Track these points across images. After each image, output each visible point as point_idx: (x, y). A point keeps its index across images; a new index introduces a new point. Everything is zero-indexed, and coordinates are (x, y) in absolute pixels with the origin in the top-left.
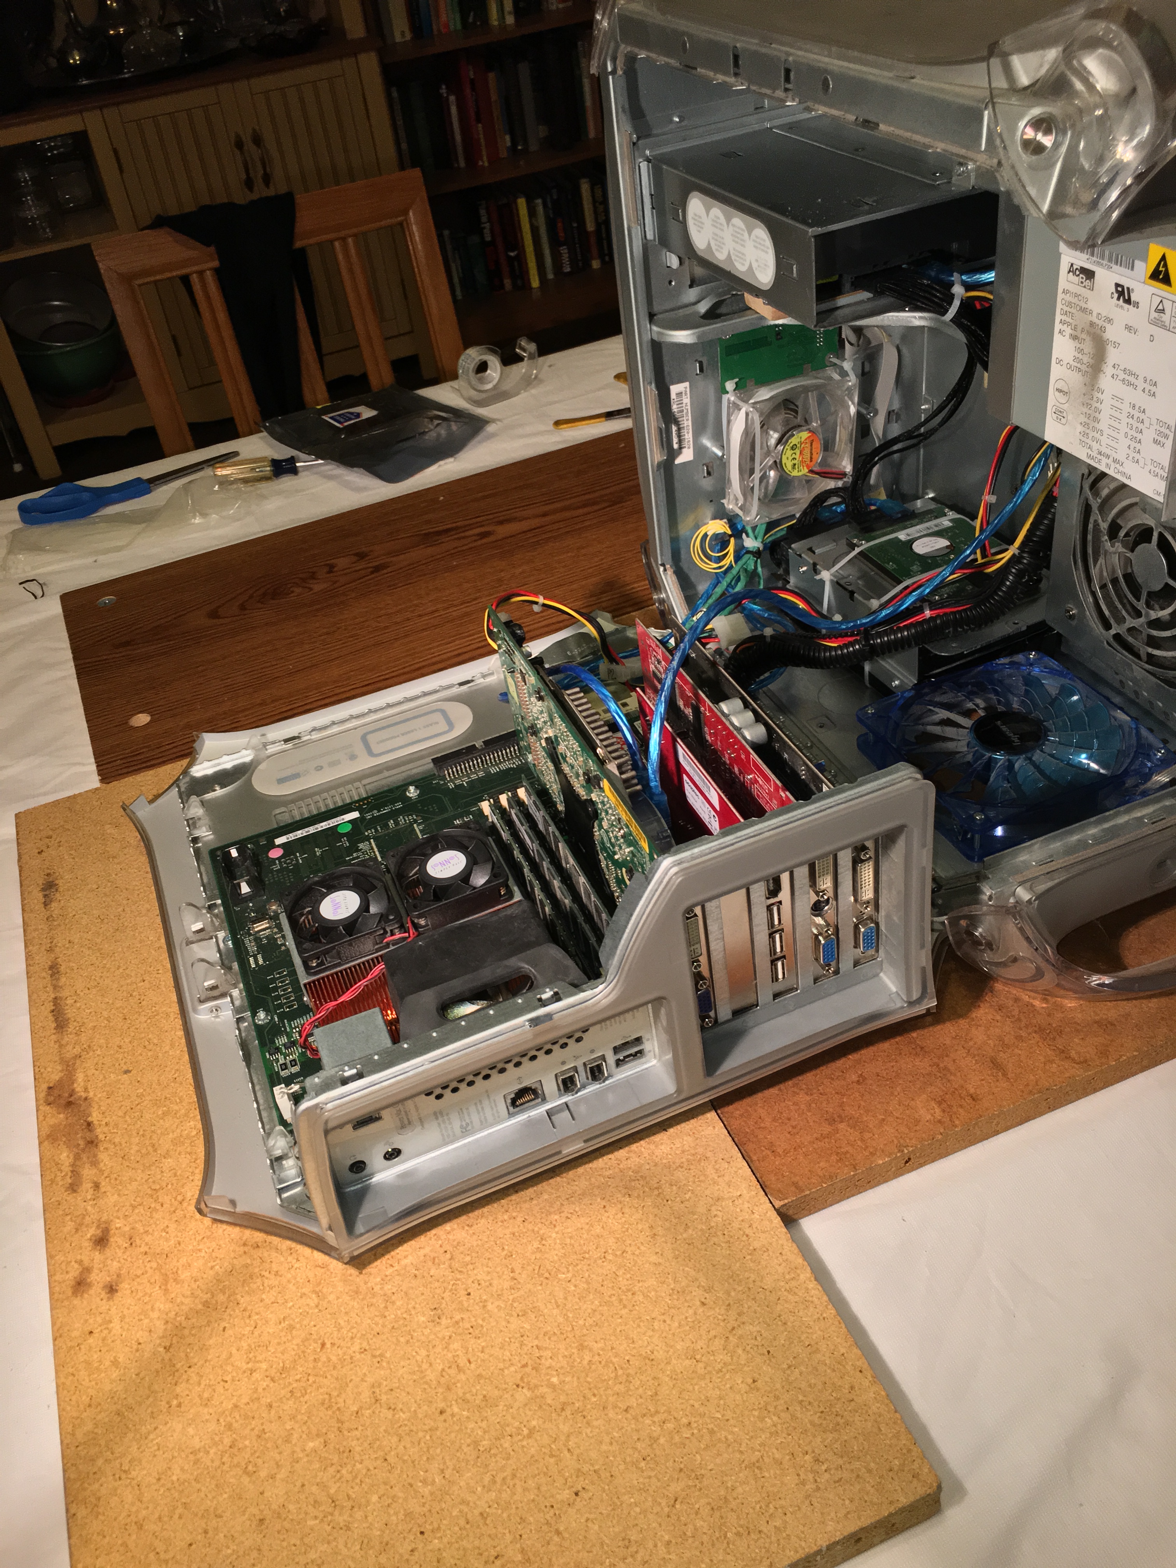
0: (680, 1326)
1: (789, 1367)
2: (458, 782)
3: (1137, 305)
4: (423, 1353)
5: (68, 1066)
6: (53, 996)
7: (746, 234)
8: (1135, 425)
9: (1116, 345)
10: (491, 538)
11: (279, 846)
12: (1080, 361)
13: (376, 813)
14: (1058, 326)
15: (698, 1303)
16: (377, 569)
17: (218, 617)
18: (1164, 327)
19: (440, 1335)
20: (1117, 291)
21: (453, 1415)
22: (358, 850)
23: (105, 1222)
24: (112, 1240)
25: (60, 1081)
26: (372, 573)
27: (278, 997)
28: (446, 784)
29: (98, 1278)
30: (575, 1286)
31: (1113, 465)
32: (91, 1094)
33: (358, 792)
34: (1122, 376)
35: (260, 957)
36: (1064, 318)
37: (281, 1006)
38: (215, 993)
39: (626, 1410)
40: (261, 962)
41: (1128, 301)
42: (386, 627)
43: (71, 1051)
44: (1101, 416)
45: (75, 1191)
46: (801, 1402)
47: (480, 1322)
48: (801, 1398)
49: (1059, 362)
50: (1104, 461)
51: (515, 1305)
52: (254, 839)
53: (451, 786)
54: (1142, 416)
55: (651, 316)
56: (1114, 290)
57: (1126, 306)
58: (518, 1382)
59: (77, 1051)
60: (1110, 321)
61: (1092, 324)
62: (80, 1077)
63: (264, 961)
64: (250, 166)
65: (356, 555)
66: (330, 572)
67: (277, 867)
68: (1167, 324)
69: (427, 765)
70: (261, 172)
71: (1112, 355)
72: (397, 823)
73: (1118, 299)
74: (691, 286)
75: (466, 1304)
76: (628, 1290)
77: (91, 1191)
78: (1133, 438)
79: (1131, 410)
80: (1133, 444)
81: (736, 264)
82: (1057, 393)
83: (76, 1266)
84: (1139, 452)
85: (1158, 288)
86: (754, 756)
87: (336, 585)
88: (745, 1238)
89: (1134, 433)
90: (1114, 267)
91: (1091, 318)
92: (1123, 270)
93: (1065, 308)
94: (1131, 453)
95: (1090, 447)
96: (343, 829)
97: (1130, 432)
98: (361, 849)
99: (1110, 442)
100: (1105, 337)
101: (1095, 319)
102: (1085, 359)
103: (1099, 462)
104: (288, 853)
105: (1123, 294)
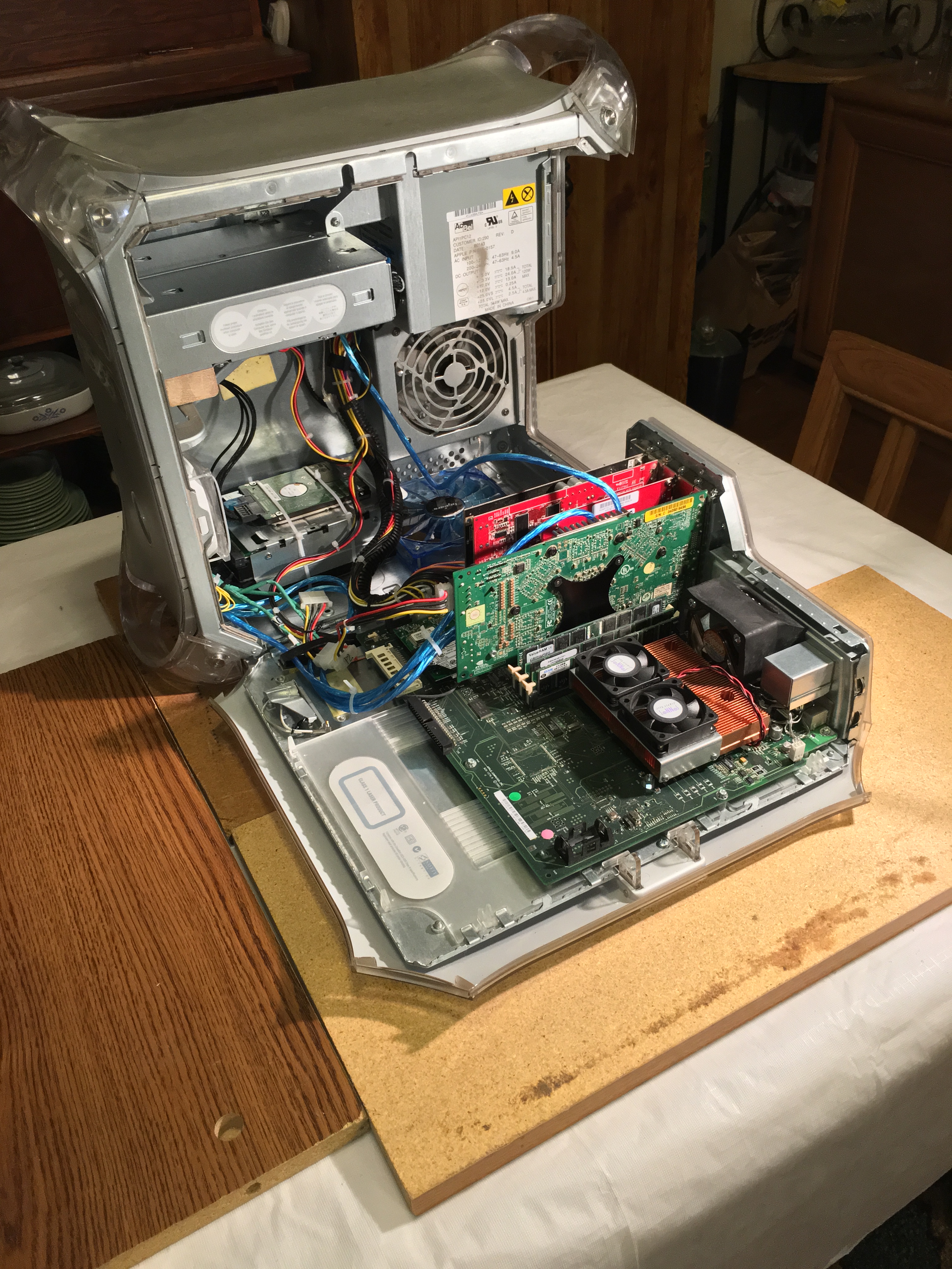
3: (501, 221)
6: (689, 1012)
7: (306, 302)
8: (511, 276)
9: (492, 247)
12: (471, 268)
13: (496, 782)
18: (518, 223)
20: (488, 221)
23: (879, 882)
25: (774, 964)
29: (918, 870)
31: (502, 304)
32: (782, 935)
34: (499, 259)
41: (495, 223)
43: (746, 969)
44: (490, 286)
45: (865, 911)
50: (496, 305)
54: (514, 270)
56: (486, 221)
57: (495, 225)
59: (744, 965)
61: (475, 246)
62: (767, 952)
68: (519, 220)
71: (491, 253)
73: (490, 225)
78: (511, 283)
79: (507, 271)
82: (459, 293)
83: (916, 886)
84: (515, 287)
85: (510, 208)
89: (511, 281)
90: (484, 211)
91: (475, 243)
92: (490, 210)
93: (456, 248)
94: (511, 291)
95: (486, 305)
96: (516, 796)
97: (508, 282)
98: (542, 780)
99: (498, 294)
100: (485, 247)
101: (477, 242)
102: (475, 265)
103: (493, 308)
104: (549, 826)
105: (492, 221)
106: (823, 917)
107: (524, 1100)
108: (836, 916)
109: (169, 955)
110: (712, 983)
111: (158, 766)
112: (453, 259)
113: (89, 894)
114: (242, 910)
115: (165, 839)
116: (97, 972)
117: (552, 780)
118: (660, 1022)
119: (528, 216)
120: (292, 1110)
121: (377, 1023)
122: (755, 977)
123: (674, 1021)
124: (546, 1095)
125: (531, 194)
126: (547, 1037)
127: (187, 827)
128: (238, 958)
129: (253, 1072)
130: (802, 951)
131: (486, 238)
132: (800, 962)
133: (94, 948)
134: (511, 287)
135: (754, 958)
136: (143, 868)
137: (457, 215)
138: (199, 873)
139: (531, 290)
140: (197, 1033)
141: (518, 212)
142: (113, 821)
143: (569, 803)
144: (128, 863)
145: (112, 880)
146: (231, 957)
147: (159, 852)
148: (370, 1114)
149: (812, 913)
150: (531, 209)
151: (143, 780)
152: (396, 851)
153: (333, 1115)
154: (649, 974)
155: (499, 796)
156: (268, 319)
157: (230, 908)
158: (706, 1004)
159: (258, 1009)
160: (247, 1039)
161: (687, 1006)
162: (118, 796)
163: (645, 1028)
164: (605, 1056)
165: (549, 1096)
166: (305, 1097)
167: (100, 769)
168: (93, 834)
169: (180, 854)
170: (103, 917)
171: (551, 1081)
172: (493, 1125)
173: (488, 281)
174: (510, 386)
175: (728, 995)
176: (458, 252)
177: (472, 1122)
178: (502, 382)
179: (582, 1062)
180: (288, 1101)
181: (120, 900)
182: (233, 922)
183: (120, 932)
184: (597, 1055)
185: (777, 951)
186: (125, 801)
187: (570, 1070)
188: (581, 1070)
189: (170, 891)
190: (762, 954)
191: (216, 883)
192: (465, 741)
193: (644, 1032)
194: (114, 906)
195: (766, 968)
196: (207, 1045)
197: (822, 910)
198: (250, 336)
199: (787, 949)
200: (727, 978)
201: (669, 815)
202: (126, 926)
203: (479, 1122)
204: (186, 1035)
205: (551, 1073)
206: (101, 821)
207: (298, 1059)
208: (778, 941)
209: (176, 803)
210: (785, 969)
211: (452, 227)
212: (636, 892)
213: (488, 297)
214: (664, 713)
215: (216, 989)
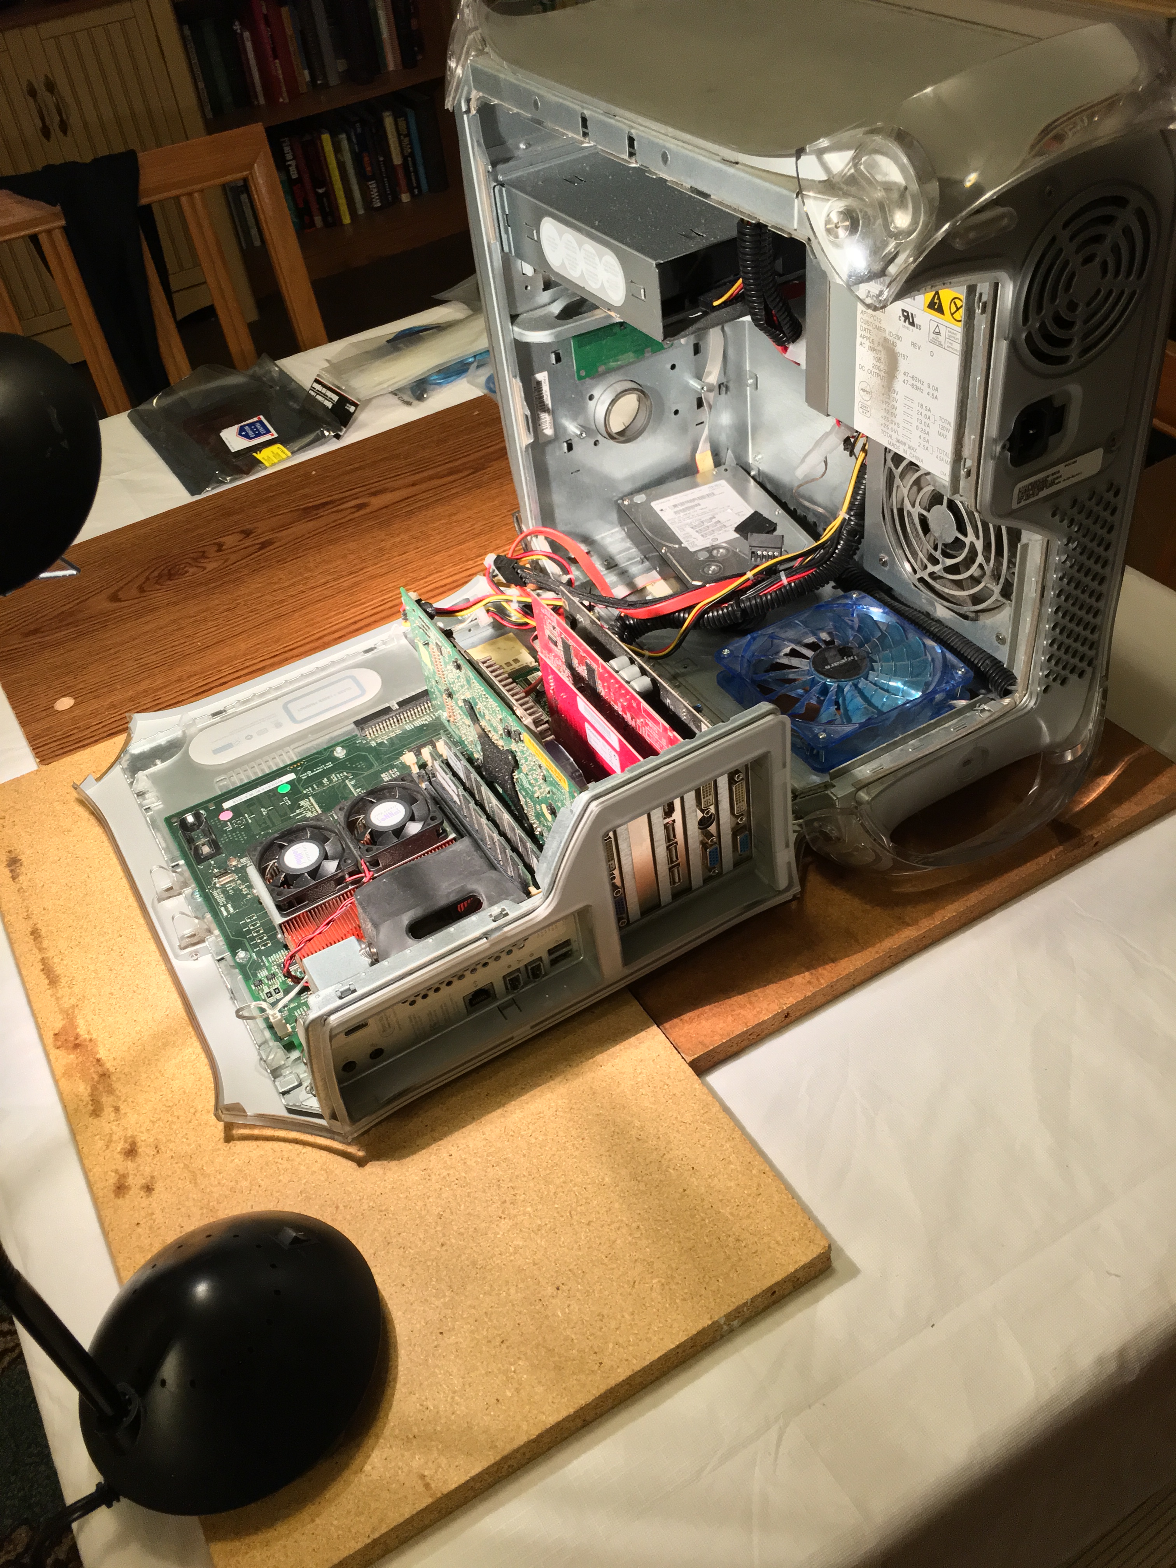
0: (622, 1158)
1: (710, 1177)
2: (379, 741)
3: (919, 327)
4: (420, 1203)
5: (68, 1014)
6: (40, 957)
7: (597, 258)
8: (924, 420)
9: (905, 357)
10: (368, 510)
11: (227, 810)
12: (878, 368)
13: (310, 773)
14: (859, 340)
15: (635, 1139)
16: (264, 545)
17: (120, 600)
18: (940, 345)
19: (432, 1189)
20: (904, 316)
21: (452, 1246)
22: (299, 807)
23: (132, 1137)
24: (140, 1150)
25: (64, 1028)
26: (260, 549)
27: (253, 938)
28: (368, 743)
29: (135, 1182)
30: (536, 1139)
31: (909, 451)
32: (94, 1036)
33: (291, 756)
34: (911, 381)
35: (229, 906)
36: (863, 333)
37: (256, 945)
38: (195, 940)
39: (588, 1224)
40: (231, 910)
41: (912, 324)
42: (282, 601)
43: (67, 1003)
44: (897, 412)
45: (98, 1116)
46: (721, 1201)
47: (463, 1174)
48: (721, 1197)
49: (862, 367)
50: (902, 447)
51: (489, 1158)
52: (204, 805)
53: (373, 744)
54: (928, 414)
55: (514, 318)
56: (901, 314)
57: (911, 327)
58: (500, 1214)
59: (73, 1001)
60: (899, 338)
61: (885, 340)
62: (81, 1023)
63: (234, 909)
64: (45, 113)
65: (242, 532)
66: (219, 550)
67: (230, 828)
68: (943, 343)
69: (349, 727)
70: (57, 119)
71: (903, 366)
72: (330, 781)
73: (905, 321)
74: (544, 290)
75: (449, 1163)
76: (579, 1137)
77: (113, 1114)
78: (923, 430)
79: (919, 408)
80: (923, 436)
81: (590, 282)
82: (862, 393)
83: (113, 1174)
84: (928, 441)
85: (934, 315)
86: (644, 704)
87: (228, 564)
88: (666, 1087)
89: (923, 427)
91: (885, 335)
93: (863, 325)
96: (284, 790)
97: (920, 426)
98: (302, 806)
99: (905, 434)
100: (896, 350)
101: (888, 337)
102: (883, 367)
104: (236, 816)
105: (908, 318)
106: (105, 1075)
108: (101, 1086)
109: (225, 643)
110: (60, 977)
113: (301, 589)
116: (222, 613)
119: (955, 345)
125: (961, 312)
130: (72, 1051)
133: (246, 605)
136: (322, 608)
138: (304, 639)
139: (944, 463)
140: (146, 673)
141: (942, 329)
142: (382, 579)
143: (264, 828)
144: (330, 599)
145: (313, 596)
146: (210, 674)
147: (340, 611)
149: (112, 1066)
152: (249, 725)
156: (574, 255)
161: (47, 956)
163: (39, 926)
168: (368, 573)
170: (275, 602)
173: (895, 404)
176: (865, 335)
178: (996, 589)
182: (246, 667)
183: (256, 614)
184: (27, 894)
185: (78, 1030)
187: (21, 878)
188: (18, 885)
189: (293, 627)
190: (79, 1017)
192: (375, 744)
193: (35, 925)
194: (284, 604)
195: (63, 1019)
196: (134, 680)
198: (563, 263)
199: (78, 1037)
200: (62, 987)
201: (226, 908)
202: (261, 616)
204: (150, 667)
213: (892, 425)
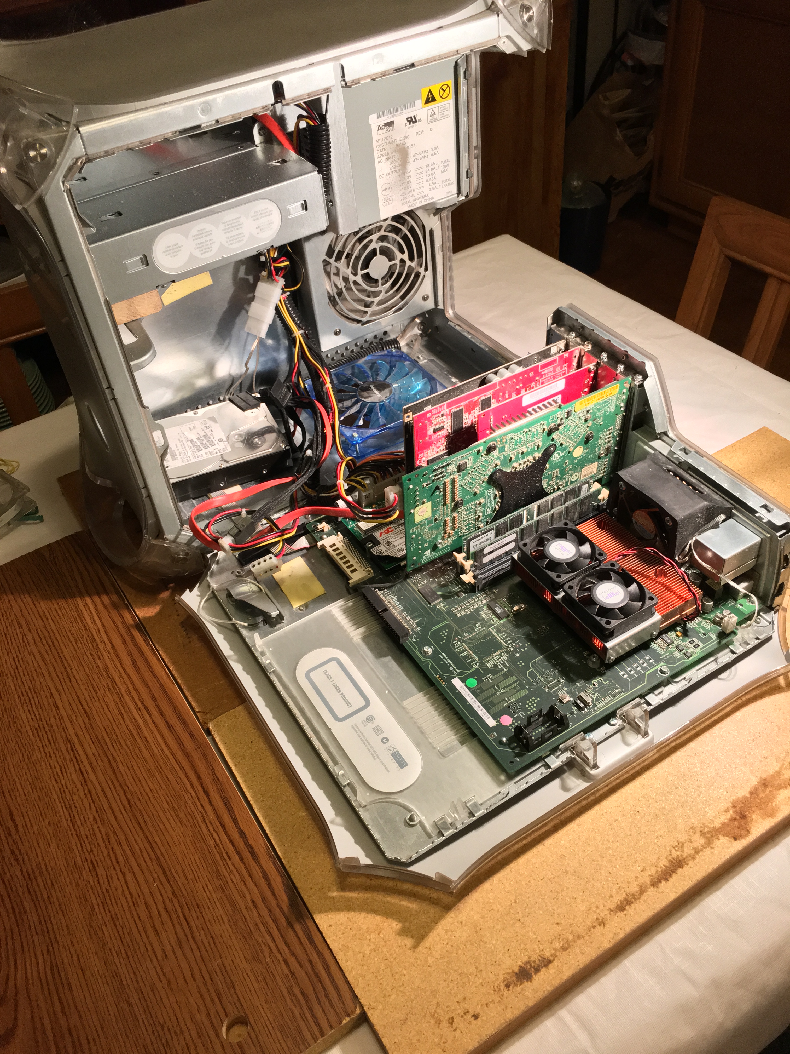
3: (420, 120)
5: (712, 836)
6: (651, 889)
8: (431, 173)
9: (413, 145)
11: (498, 721)
12: (395, 167)
13: (452, 668)
18: (436, 120)
20: (409, 121)
31: (422, 200)
34: (419, 157)
41: (415, 122)
43: (699, 841)
44: (411, 183)
50: (418, 202)
54: (433, 166)
56: (406, 121)
59: (697, 837)
61: (397, 146)
62: (718, 821)
68: (438, 118)
71: (412, 152)
73: (410, 124)
78: (431, 179)
79: (427, 168)
84: (435, 183)
85: (429, 106)
89: (431, 177)
90: (404, 111)
91: (396, 143)
92: (410, 110)
93: (379, 149)
94: (431, 187)
95: (409, 202)
96: (472, 682)
97: (428, 178)
98: (494, 664)
99: (420, 191)
100: (406, 146)
101: (398, 142)
102: (397, 164)
103: (415, 204)
104: (506, 711)
105: (412, 120)
106: (765, 784)
107: (507, 986)
108: (776, 783)
109: (162, 854)
110: (670, 858)
111: (134, 662)
112: (376, 160)
113: (82, 794)
114: (226, 804)
115: (147, 735)
116: (97, 875)
117: (503, 664)
118: (626, 899)
119: (446, 113)
120: (293, 1008)
121: (363, 915)
122: (709, 849)
123: (639, 898)
124: (527, 981)
125: (447, 91)
126: (522, 920)
127: (167, 722)
128: (227, 853)
129: (252, 970)
130: (749, 819)
131: (407, 137)
132: (748, 831)
133: (92, 851)
134: (431, 182)
135: (706, 830)
136: (129, 766)
137: (379, 117)
138: (182, 768)
139: (449, 184)
140: (196, 934)
141: (436, 110)
142: (96, 717)
143: (522, 687)
144: (115, 761)
145: (102, 779)
146: (220, 854)
147: (143, 747)
148: (366, 1009)
149: (754, 781)
150: (448, 106)
151: (121, 677)
152: (366, 742)
153: (332, 1010)
154: (610, 852)
155: (456, 682)
156: (208, 238)
157: (214, 802)
158: (667, 880)
159: (251, 905)
160: (244, 937)
161: (649, 882)
162: (99, 694)
163: (613, 906)
164: (579, 937)
165: (531, 981)
166: (303, 993)
167: (81, 668)
168: (80, 733)
169: (162, 750)
170: (97, 817)
171: (531, 965)
172: (482, 1014)
173: (410, 179)
174: (430, 273)
175: (686, 868)
176: (381, 153)
177: (460, 1012)
178: (422, 270)
179: (557, 945)
180: (288, 999)
181: (112, 800)
182: (218, 817)
183: (114, 833)
184: (571, 937)
185: (726, 821)
186: (106, 699)
187: (547, 954)
188: (558, 953)
189: (157, 787)
190: (712, 826)
191: (199, 778)
192: (419, 628)
193: (612, 911)
194: (106, 806)
195: (718, 839)
196: (207, 945)
197: (764, 776)
198: (192, 256)
199: (735, 819)
200: (683, 851)
201: (617, 694)
202: (121, 827)
203: (468, 1012)
204: (186, 935)
205: (529, 958)
206: (86, 720)
207: (293, 954)
208: (726, 811)
209: (154, 699)
210: (735, 839)
211: (374, 128)
212: (593, 772)
213: (410, 194)
214: (607, 598)
215: (210, 887)
